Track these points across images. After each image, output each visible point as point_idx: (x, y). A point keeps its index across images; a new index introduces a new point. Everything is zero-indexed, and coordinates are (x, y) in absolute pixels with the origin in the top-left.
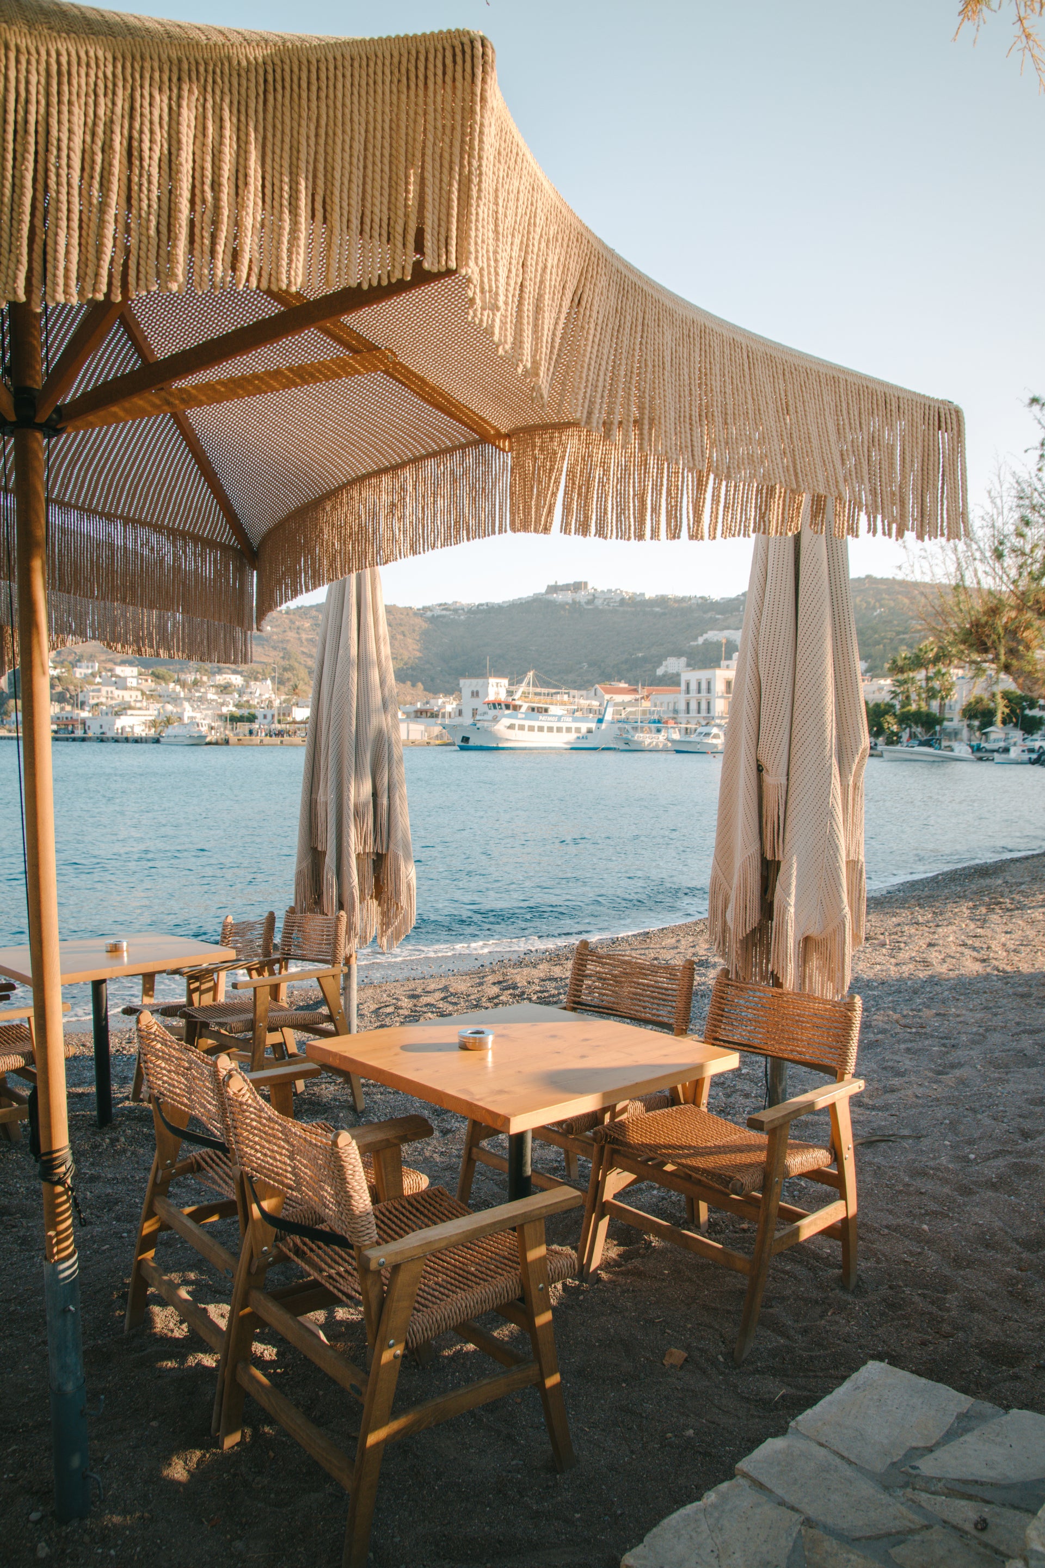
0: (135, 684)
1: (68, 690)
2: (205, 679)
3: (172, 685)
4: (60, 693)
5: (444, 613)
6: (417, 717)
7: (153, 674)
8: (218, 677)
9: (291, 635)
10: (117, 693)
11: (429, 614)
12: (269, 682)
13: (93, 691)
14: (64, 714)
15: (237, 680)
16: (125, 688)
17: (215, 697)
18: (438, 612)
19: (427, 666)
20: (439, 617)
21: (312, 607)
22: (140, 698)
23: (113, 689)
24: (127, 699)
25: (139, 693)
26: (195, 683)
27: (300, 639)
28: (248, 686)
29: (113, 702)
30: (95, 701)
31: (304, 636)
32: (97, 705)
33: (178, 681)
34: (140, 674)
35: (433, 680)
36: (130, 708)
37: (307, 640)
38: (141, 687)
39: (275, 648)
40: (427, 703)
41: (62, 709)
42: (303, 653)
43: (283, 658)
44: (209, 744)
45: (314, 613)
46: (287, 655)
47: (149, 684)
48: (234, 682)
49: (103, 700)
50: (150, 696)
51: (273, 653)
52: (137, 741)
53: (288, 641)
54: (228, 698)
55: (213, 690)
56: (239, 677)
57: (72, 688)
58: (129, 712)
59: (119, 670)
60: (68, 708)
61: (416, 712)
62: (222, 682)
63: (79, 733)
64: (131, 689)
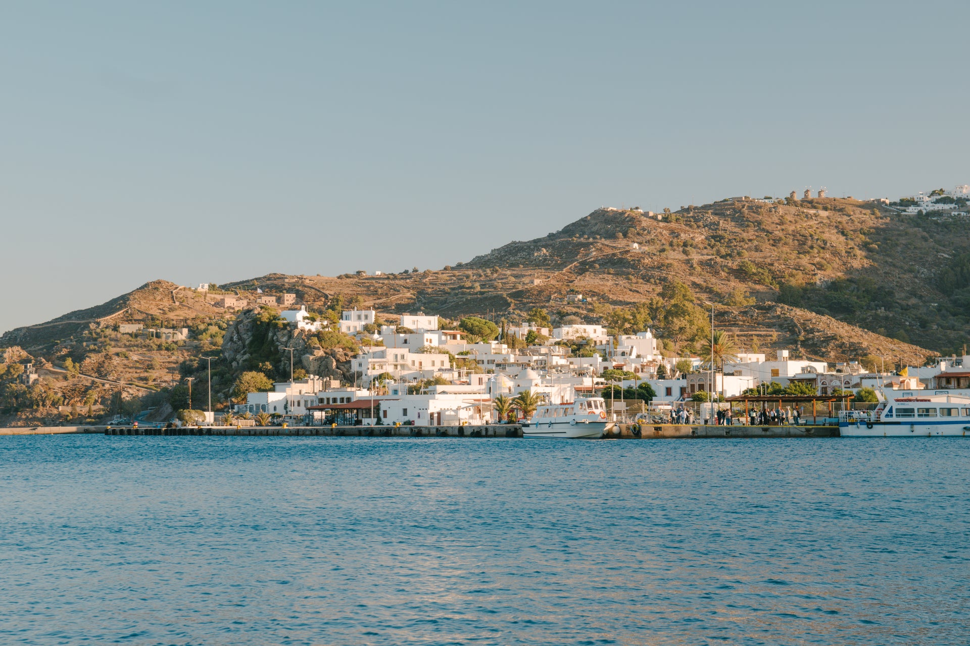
0: (435, 343)
1: (333, 355)
2: (545, 331)
3: (494, 344)
4: (321, 359)
5: (940, 207)
6: (940, 387)
7: (463, 326)
8: (565, 329)
9: (674, 256)
10: (411, 357)
11: (912, 210)
12: (649, 335)
13: (375, 355)
14: (330, 394)
15: (597, 333)
16: (422, 350)
17: (563, 362)
18: (928, 205)
19: (913, 301)
20: (929, 214)
21: (706, 207)
22: (447, 365)
23: (404, 351)
24: (427, 367)
25: (446, 358)
26: (531, 338)
27: (688, 262)
28: (616, 342)
29: (405, 373)
30: (377, 372)
31: (695, 257)
32: (381, 377)
33: (503, 337)
34: (443, 327)
35: (924, 324)
36: (438, 382)
37: (701, 263)
38: (446, 347)
39: (647, 279)
40: (959, 363)
41: (326, 386)
42: (695, 285)
43: (662, 295)
44: (609, 435)
45: (711, 217)
46: (668, 290)
47: (458, 345)
48: (592, 336)
49: (389, 369)
50: (462, 362)
51: (644, 287)
52: (461, 432)
53: (669, 266)
54: (585, 363)
55: (560, 350)
56: (599, 328)
57: (339, 351)
58: (440, 388)
59: (408, 321)
60: (335, 384)
61: (938, 378)
62: (573, 337)
63: (369, 422)
64: (430, 351)
